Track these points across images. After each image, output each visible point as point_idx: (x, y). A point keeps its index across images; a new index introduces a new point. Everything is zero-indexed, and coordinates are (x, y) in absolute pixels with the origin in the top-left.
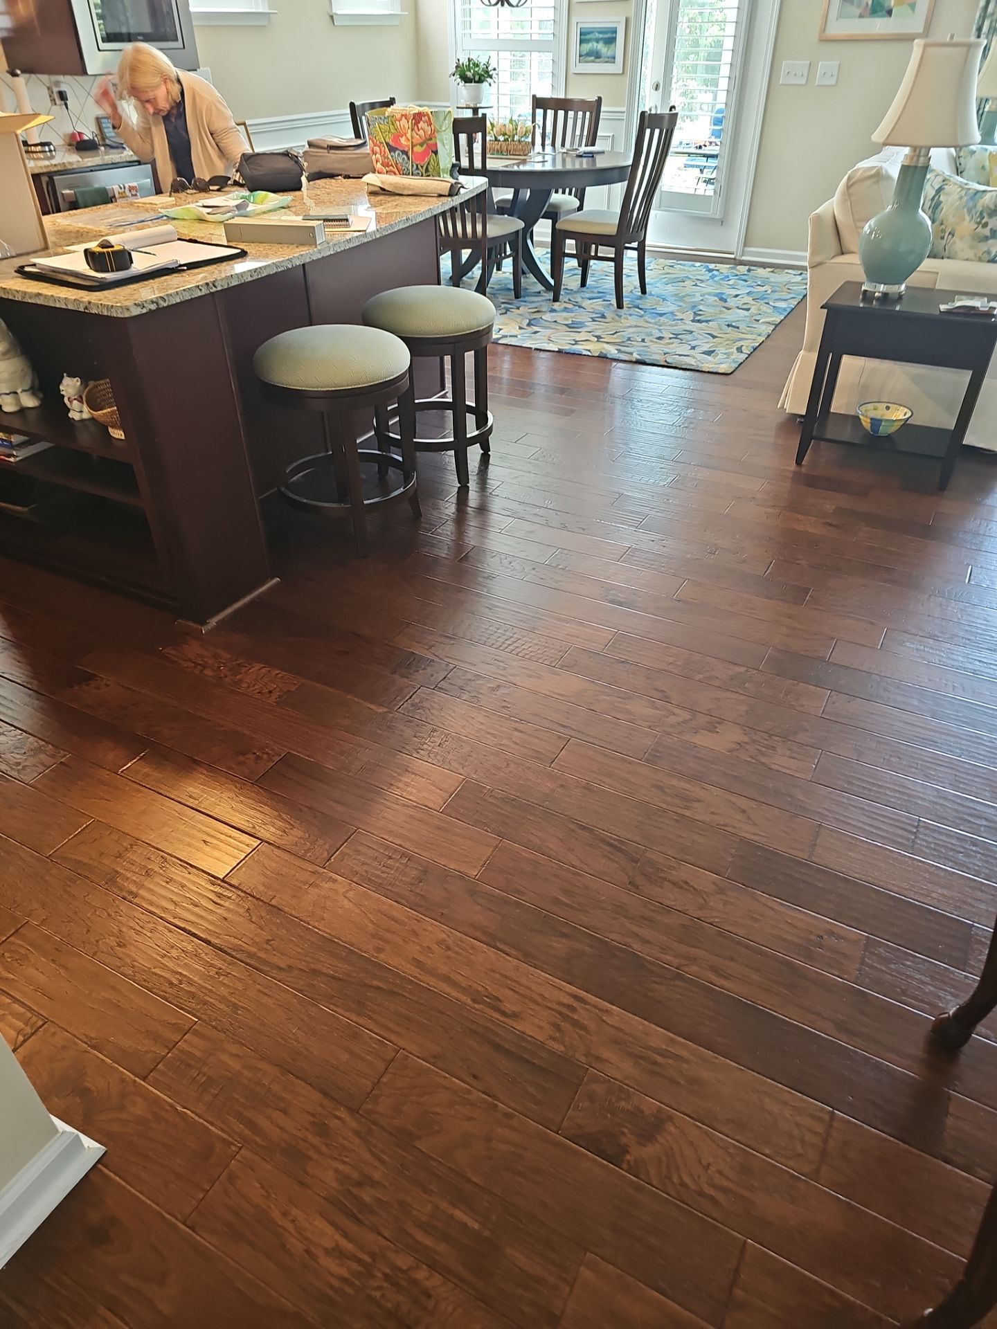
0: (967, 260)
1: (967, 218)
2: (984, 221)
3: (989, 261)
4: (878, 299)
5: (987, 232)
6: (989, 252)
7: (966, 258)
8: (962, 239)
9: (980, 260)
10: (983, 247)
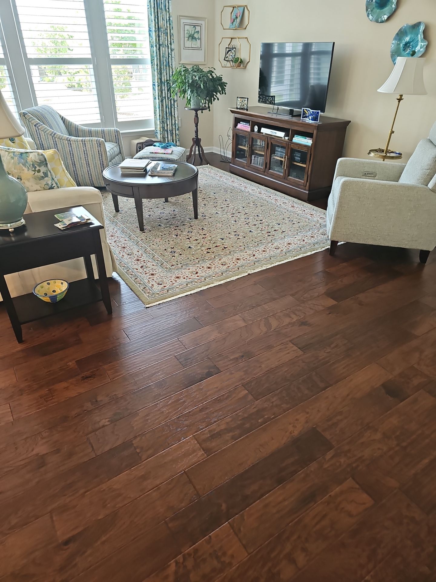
0: (37, 191)
1: (26, 169)
2: (37, 169)
3: (49, 189)
4: (13, 232)
5: (41, 174)
6: (47, 184)
7: (36, 190)
8: (28, 180)
9: (45, 189)
10: (43, 182)
